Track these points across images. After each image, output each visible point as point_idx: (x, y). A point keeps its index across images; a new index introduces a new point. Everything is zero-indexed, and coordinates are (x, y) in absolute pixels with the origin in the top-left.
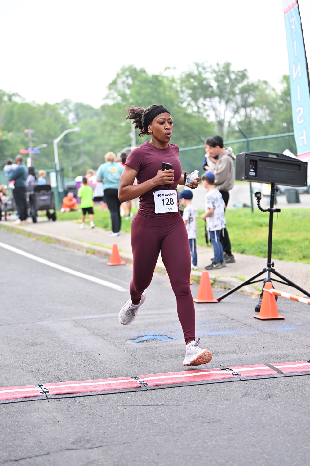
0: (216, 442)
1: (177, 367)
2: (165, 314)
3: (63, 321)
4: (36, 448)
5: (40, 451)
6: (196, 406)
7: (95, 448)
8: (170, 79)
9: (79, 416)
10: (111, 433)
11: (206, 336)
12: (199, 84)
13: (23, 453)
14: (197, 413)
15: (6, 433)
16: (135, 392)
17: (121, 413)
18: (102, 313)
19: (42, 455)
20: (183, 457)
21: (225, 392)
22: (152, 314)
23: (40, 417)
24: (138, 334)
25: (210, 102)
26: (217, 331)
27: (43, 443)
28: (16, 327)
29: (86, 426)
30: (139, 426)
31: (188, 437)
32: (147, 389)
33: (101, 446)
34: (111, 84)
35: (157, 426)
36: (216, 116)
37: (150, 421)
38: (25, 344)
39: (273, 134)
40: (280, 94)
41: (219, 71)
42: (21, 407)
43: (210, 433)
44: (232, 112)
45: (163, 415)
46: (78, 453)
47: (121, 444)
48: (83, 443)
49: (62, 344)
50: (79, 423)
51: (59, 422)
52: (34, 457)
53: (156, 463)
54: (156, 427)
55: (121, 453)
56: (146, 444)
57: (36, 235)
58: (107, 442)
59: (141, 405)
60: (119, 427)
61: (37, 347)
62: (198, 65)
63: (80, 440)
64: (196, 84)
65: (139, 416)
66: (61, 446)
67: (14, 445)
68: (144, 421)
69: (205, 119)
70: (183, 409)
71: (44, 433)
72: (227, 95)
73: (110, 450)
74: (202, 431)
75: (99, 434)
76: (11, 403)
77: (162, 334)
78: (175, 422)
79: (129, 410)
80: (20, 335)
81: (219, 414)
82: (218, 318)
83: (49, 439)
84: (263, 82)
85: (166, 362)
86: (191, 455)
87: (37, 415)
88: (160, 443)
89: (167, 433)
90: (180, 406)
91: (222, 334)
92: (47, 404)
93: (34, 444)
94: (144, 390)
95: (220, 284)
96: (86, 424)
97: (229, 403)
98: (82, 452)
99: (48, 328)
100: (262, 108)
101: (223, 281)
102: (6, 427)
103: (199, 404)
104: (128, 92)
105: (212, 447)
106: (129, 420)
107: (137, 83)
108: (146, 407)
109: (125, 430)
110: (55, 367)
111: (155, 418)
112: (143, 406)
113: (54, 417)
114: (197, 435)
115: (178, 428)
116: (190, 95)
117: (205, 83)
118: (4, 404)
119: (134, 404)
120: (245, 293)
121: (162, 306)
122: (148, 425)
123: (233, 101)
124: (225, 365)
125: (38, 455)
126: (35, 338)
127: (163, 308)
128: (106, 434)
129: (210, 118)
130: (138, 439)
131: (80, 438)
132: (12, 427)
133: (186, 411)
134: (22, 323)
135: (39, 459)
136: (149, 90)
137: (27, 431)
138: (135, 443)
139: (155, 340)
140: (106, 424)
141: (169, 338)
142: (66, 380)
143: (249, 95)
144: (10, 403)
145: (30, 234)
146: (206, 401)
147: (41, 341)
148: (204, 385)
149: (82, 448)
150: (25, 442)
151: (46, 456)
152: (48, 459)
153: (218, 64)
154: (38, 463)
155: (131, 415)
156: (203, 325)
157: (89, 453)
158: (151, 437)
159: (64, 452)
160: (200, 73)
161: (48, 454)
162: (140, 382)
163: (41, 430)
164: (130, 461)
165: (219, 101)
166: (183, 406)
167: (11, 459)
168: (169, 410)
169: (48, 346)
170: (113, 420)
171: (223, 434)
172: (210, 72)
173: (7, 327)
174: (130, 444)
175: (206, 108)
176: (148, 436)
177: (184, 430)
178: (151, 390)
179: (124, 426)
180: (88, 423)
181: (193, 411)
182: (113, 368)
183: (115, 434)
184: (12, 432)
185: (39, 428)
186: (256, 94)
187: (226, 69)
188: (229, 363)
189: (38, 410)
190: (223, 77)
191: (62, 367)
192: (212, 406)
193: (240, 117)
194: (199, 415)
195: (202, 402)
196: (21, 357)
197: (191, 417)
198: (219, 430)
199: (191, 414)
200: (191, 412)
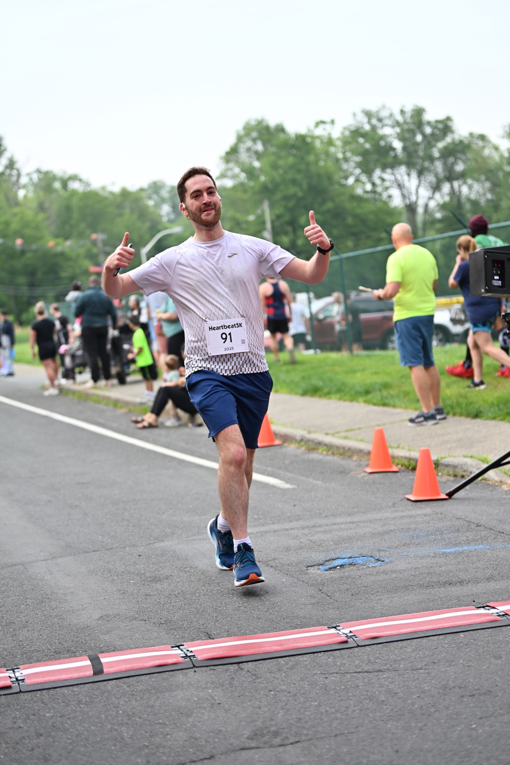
0: (491, 727)
1: (400, 607)
2: (364, 522)
3: (196, 539)
4: (190, 748)
5: (198, 753)
6: (445, 670)
7: (288, 744)
8: (325, 141)
9: (252, 693)
10: (310, 719)
11: (439, 554)
12: (373, 146)
13: (170, 756)
14: (448, 680)
15: (135, 726)
16: (338, 651)
17: (321, 685)
18: (259, 525)
19: (202, 760)
20: (440, 755)
21: (489, 645)
22: (342, 523)
23: (187, 697)
24: (325, 556)
25: (393, 174)
26: (456, 545)
27: (200, 740)
28: (121, 553)
29: (266, 709)
30: (354, 707)
31: (442, 721)
32: (358, 646)
33: (299, 742)
34: (227, 153)
35: (386, 705)
36: (404, 196)
37: (372, 697)
38: (140, 579)
39: (498, 221)
40: (506, 155)
41: (405, 122)
42: (152, 681)
43: (478, 713)
44: (429, 189)
45: (393, 686)
46: (261, 754)
47: (330, 737)
48: (267, 737)
49: (202, 578)
50: (254, 705)
51: (221, 705)
54: (385, 707)
55: (334, 751)
56: (373, 736)
57: (127, 404)
58: (307, 735)
59: (352, 671)
60: (322, 709)
61: (161, 583)
62: (369, 115)
63: (261, 732)
64: (367, 146)
65: (352, 689)
66: (231, 744)
67: (152, 745)
68: (362, 697)
69: (386, 203)
70: (424, 675)
71: (198, 724)
72: (420, 161)
73: (315, 747)
74: (463, 710)
75: (291, 721)
76: (135, 676)
77: (364, 554)
78: (415, 697)
79: (334, 681)
80: (130, 565)
81: (487, 680)
82: (453, 525)
83: (209, 733)
84: (478, 138)
85: (382, 599)
86: (452, 751)
87: (183, 695)
88: (396, 732)
89: (404, 715)
90: (418, 671)
91: (465, 550)
92: (195, 675)
93: (185, 742)
94: (353, 647)
95: (447, 469)
96: (266, 706)
97: (499, 662)
98: (268, 752)
99: (174, 552)
100: (477, 180)
101: (450, 463)
102: (133, 715)
103: (450, 665)
104: (257, 164)
105: (485, 735)
106: (338, 697)
107: (272, 149)
108: (361, 674)
109: (333, 713)
110: (197, 616)
111: (380, 692)
112: (356, 672)
113: (211, 696)
114: (455, 716)
115: (422, 706)
116: (359, 165)
117: (382, 143)
118: (123, 679)
119: (340, 670)
120: (490, 482)
121: (356, 510)
122: (371, 704)
123: (430, 171)
124: (481, 601)
125: (196, 759)
126: (156, 570)
127: (358, 512)
128: (302, 721)
129: (393, 200)
130: (357, 727)
131: (260, 730)
132: (143, 715)
133: (431, 678)
134: (130, 547)
136: (291, 160)
137: (170, 721)
138: (354, 734)
139: (355, 564)
140: (300, 705)
141: (378, 560)
142: (219, 636)
143: (456, 159)
144: (133, 676)
145: (116, 403)
146: (461, 661)
147: (166, 574)
148: (451, 634)
149: (267, 746)
150: (169, 740)
151: (209, 760)
153: (402, 112)
155: (339, 688)
156: (430, 537)
158: (380, 723)
159: (238, 753)
160: (374, 128)
161: (212, 757)
162: (344, 634)
163: (193, 718)
165: (407, 171)
166: (423, 670)
168: (401, 678)
169: (179, 582)
170: (310, 698)
171: (499, 713)
172: (390, 126)
173: (106, 554)
174: (346, 736)
175: (387, 184)
176: (374, 722)
177: (432, 710)
178: (365, 646)
179: (331, 708)
180: (268, 704)
181: (442, 679)
182: (294, 613)
183: (319, 721)
184: (145, 724)
185: (189, 715)
186: (466, 157)
187: (416, 120)
188: (488, 598)
189: (182, 686)
190: (413, 133)
191: (209, 614)
192: (472, 669)
193: (443, 196)
194: (453, 684)
195: (453, 663)
196: (138, 601)
197: (440, 687)
198: (491, 707)
199: (440, 683)
200: (440, 680)
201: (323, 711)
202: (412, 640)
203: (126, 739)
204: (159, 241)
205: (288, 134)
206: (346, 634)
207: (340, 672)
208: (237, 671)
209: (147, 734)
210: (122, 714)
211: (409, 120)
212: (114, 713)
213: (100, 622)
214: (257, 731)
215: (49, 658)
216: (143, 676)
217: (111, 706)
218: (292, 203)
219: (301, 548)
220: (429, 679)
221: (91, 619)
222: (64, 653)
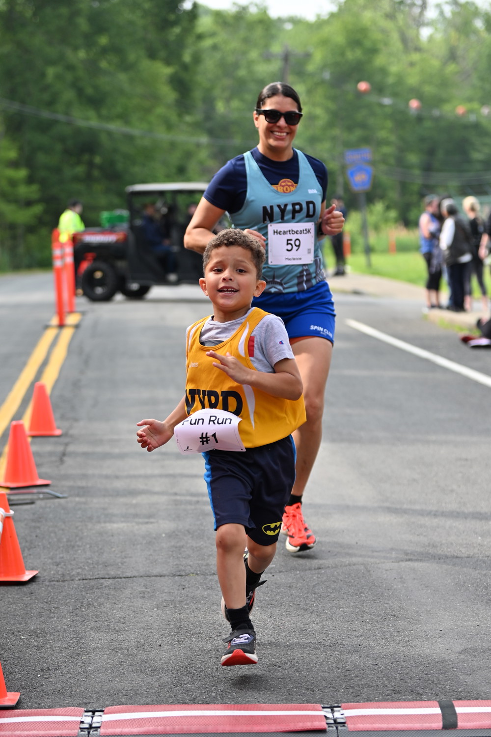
213: (463, 656)
215: (384, 698)
221: (450, 651)
222: (407, 693)
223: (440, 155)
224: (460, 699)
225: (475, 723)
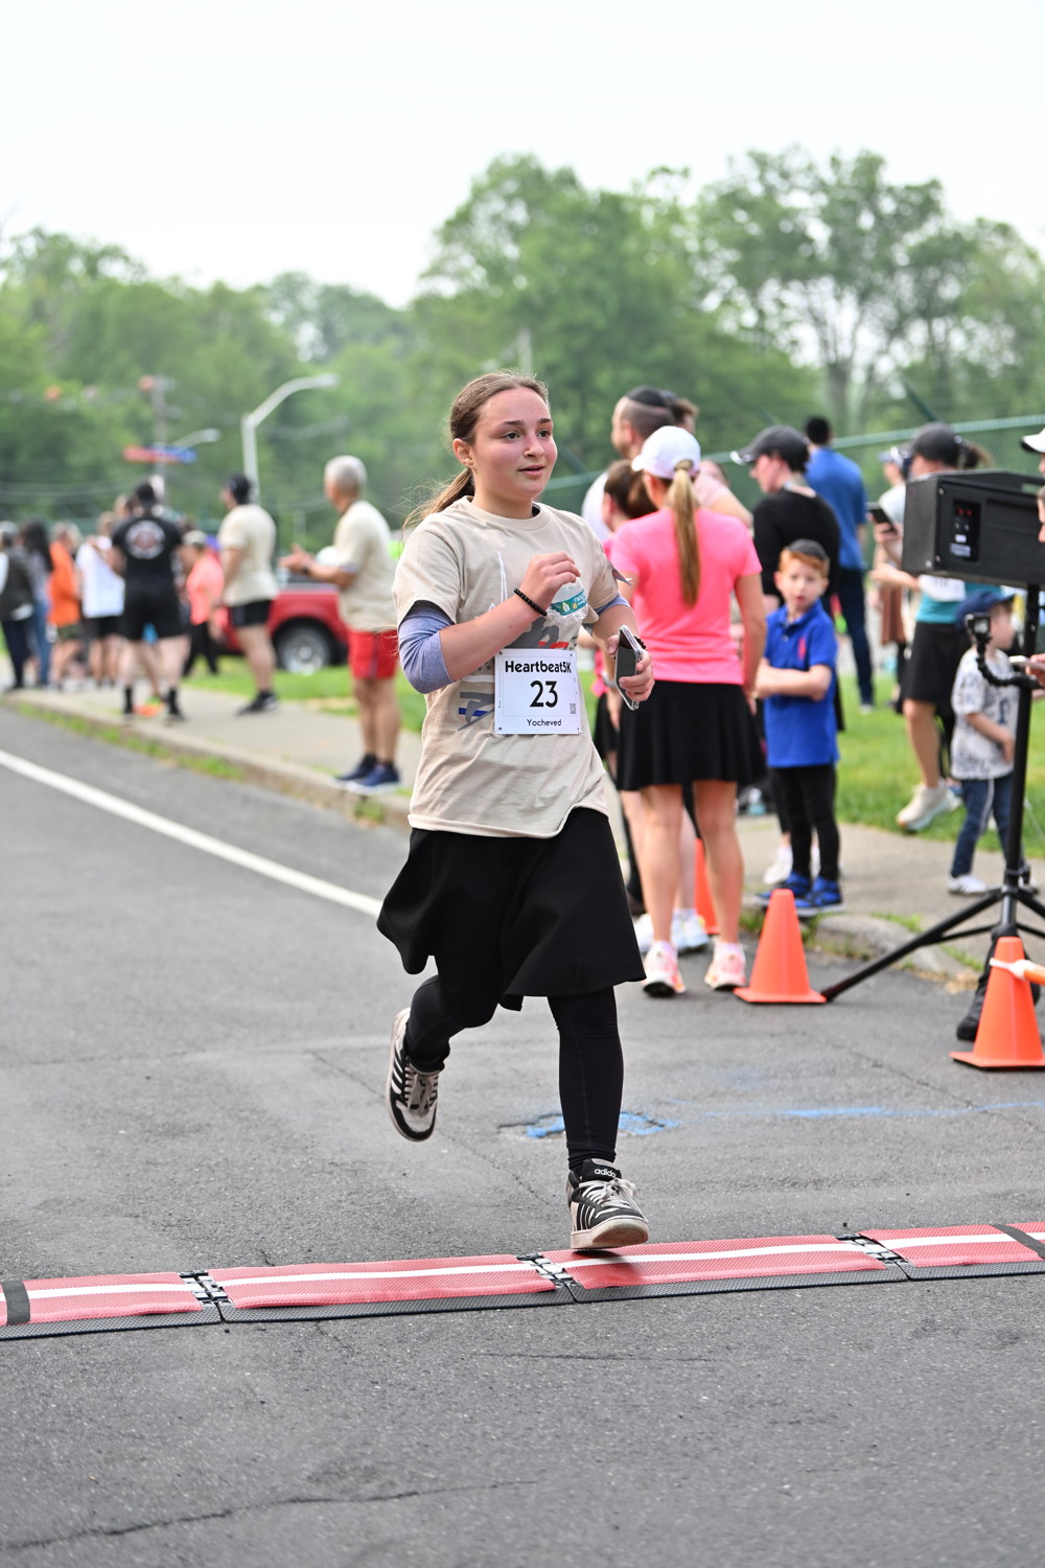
0: (821, 1491)
1: (679, 1225)
2: (636, 1039)
3: (273, 1052)
4: (186, 1491)
5: (199, 1502)
6: (749, 1366)
7: (392, 1497)
8: (666, 211)
9: (336, 1385)
10: (448, 1447)
11: (784, 1120)
12: (765, 230)
13: (141, 1506)
14: (752, 1388)
15: (78, 1438)
16: (531, 1310)
17: (482, 1378)
19: (205, 1517)
20: (704, 1540)
21: (851, 1319)
23: (197, 1385)
25: (804, 293)
26: (822, 1103)
27: (208, 1475)
28: (110, 1069)
29: (359, 1421)
30: (545, 1427)
31: (723, 1471)
32: (576, 1301)
33: (415, 1493)
34: (450, 224)
35: (611, 1430)
36: (824, 344)
37: (584, 1411)
38: (140, 1128)
39: (1024, 413)
42: (129, 1346)
43: (800, 1461)
44: (881, 331)
45: (632, 1390)
46: (331, 1513)
47: (484, 1487)
48: (351, 1478)
49: (273, 1134)
50: (334, 1411)
51: (266, 1405)
52: (176, 1524)
53: (610, 1558)
54: (608, 1433)
55: (484, 1519)
56: (572, 1492)
58: (436, 1480)
59: (553, 1353)
60: (477, 1428)
61: (185, 1140)
62: (761, 162)
63: (340, 1468)
64: (754, 229)
65: (547, 1391)
66: (273, 1489)
67: (108, 1480)
68: (565, 1410)
69: (784, 357)
70: (702, 1374)
71: (211, 1442)
72: (863, 271)
73: (447, 1506)
74: (769, 1452)
75: (404, 1450)
76: (95, 1332)
78: (675, 1417)
79: (512, 1372)
80: (124, 1096)
81: (831, 1393)
82: (824, 1060)
83: (230, 1461)
84: (995, 230)
86: (731, 1534)
87: (189, 1379)
88: (621, 1487)
89: (646, 1455)
90: (691, 1362)
91: (841, 1115)
92: (221, 1340)
93: (178, 1478)
94: (564, 1304)
95: (833, 940)
96: (359, 1414)
97: (866, 1357)
98: (347, 1511)
99: (223, 1075)
100: (987, 321)
101: (841, 928)
102: (77, 1415)
103: (761, 1356)
104: (511, 251)
105: (805, 1508)
106: (513, 1407)
107: (545, 221)
108: (570, 1361)
109: (498, 1439)
110: (249, 1214)
111: (604, 1402)
112: (561, 1356)
113: (248, 1386)
114: (752, 1463)
115: (686, 1438)
116: (732, 269)
117: (786, 226)
118: (70, 1337)
119: (528, 1349)
120: (923, 975)
122: (580, 1426)
123: (884, 294)
125: (193, 1515)
126: (178, 1110)
128: (430, 1451)
129: (800, 351)
130: (544, 1471)
131: (339, 1463)
132: (100, 1415)
133: (715, 1380)
134: (130, 1057)
135: (195, 1529)
136: (587, 248)
137: (152, 1432)
138: (534, 1485)
140: (430, 1418)
141: (652, 1122)
142: (287, 1259)
143: (943, 271)
144: (90, 1332)
145: (156, 747)
146: (786, 1349)
147: (198, 1121)
148: (776, 1291)
149: (346, 1498)
150: (145, 1471)
151: (220, 1519)
152: (228, 1532)
153: (835, 162)
154: (192, 1544)
155: (518, 1388)
156: (771, 1081)
157: (370, 1514)
158: (592, 1467)
159: (283, 1507)
160: (770, 191)
161: (227, 1513)
162: (549, 1273)
163: (201, 1429)
164: (518, 1546)
165: (835, 290)
166: (703, 1362)
167: (96, 1528)
168: (653, 1375)
169: (222, 1139)
170: (456, 1403)
171: (846, 1464)
172: (805, 189)
173: (78, 1070)
174: (516, 1488)
175: (790, 314)
176: (581, 1463)
177: (706, 1446)
178: (590, 1302)
179: (495, 1427)
180: (365, 1411)
181: (737, 1382)
182: (453, 1222)
183: (465, 1452)
184: (100, 1434)
185: (193, 1423)
186: (967, 271)
187: (864, 182)
188: (868, 1219)
189: (192, 1360)
190: (853, 207)
191: (274, 1213)
192: (806, 1366)
193: (908, 351)
194: (760, 1396)
195: (769, 1352)
196: (128, 1175)
197: (731, 1402)
198: (830, 1451)
199: (732, 1392)
200: (733, 1386)
201: (478, 1433)
202: (692, 1298)
203: (54, 1464)
204: (288, 402)
205: (582, 193)
206: (554, 1276)
207: (530, 1353)
208: (313, 1336)
209: (100, 1457)
210: (54, 1410)
211: (847, 181)
212: (40, 1407)
213: (41, 1212)
214: (332, 1466)
216: (112, 1334)
217: (36, 1392)
218: (580, 342)
219: (493, 1085)
220: (713, 1382)
221: (22, 1205)
223: (23, 458)
224: (36, 1278)
225: (55, 1313)
